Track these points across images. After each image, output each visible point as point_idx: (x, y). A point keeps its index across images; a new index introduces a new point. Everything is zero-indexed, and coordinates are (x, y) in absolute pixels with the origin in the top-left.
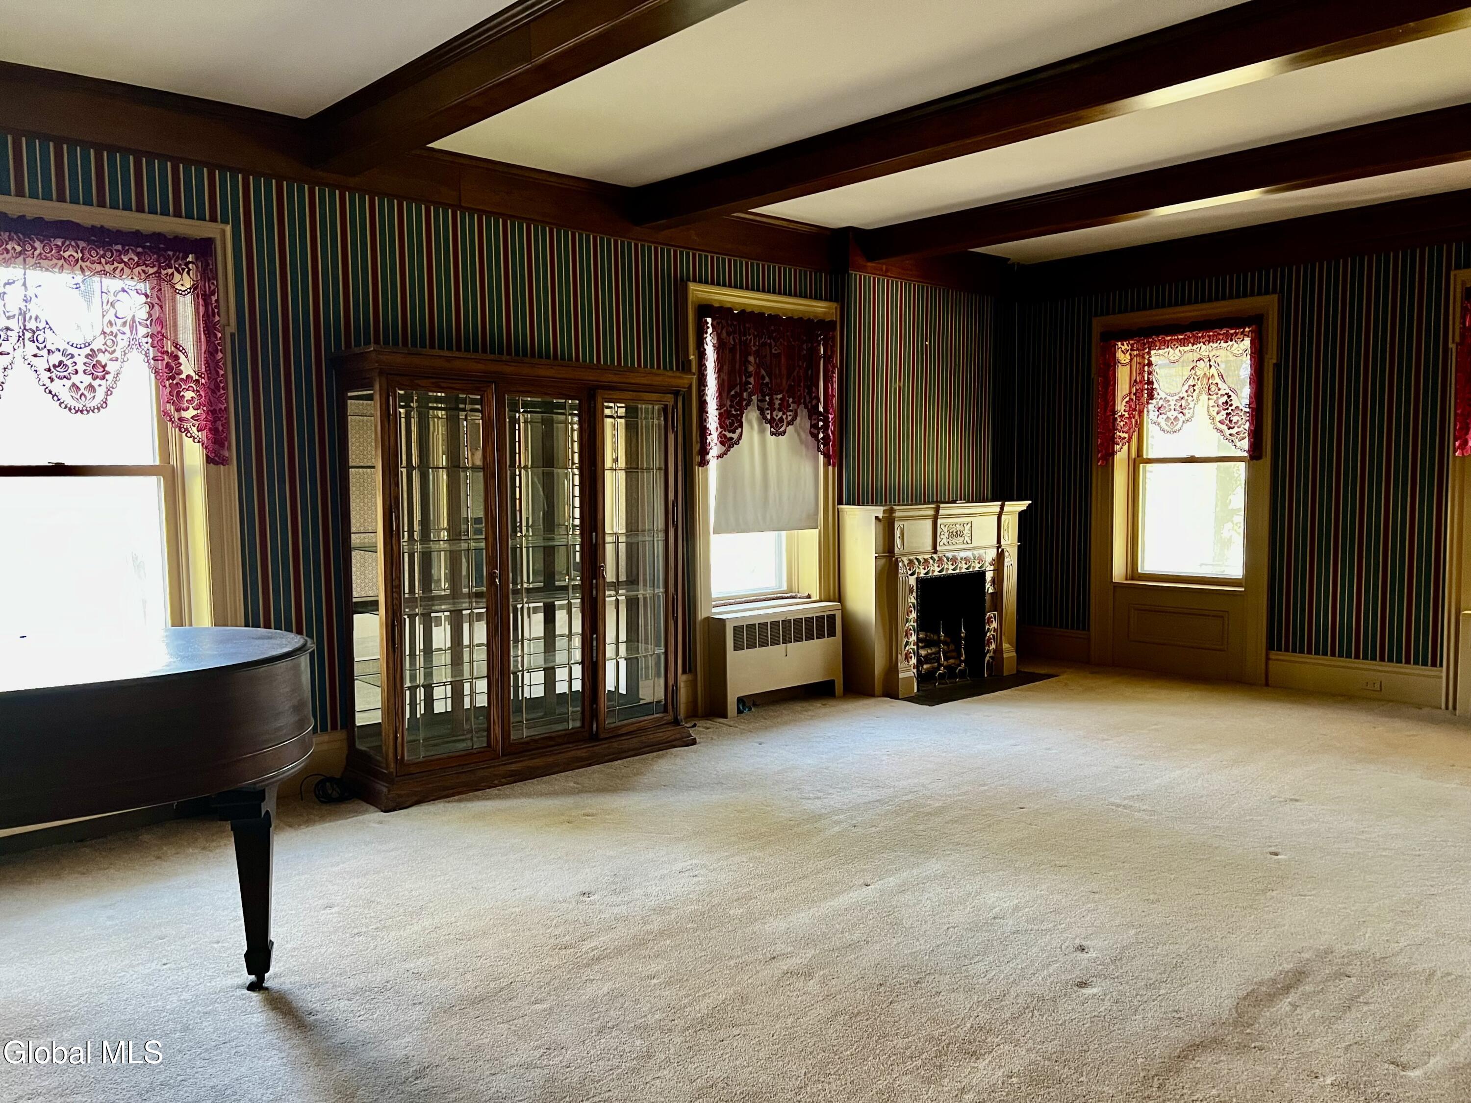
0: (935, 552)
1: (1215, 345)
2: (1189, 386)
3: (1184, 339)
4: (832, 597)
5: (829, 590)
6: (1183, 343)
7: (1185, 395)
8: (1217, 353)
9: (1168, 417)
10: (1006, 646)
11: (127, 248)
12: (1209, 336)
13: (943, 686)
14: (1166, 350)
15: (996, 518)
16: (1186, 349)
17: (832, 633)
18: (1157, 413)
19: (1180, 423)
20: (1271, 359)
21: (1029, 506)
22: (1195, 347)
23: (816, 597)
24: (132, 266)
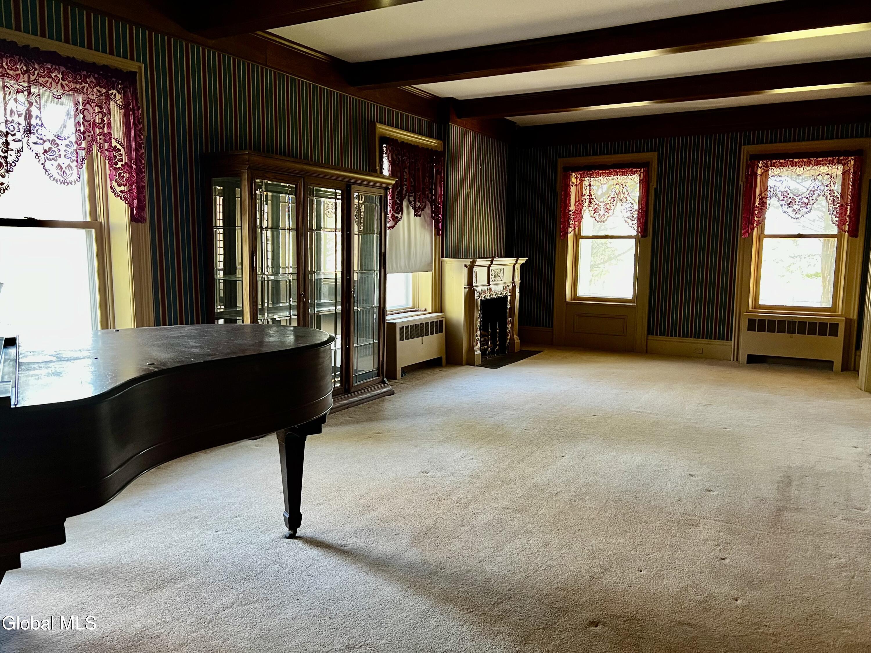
0: (489, 285)
1: (625, 177)
2: (611, 198)
3: (609, 173)
4: (437, 310)
5: (436, 307)
6: (609, 175)
7: (609, 202)
8: (627, 181)
9: (599, 214)
10: (515, 336)
11: (89, 74)
12: (623, 172)
13: (490, 359)
14: (600, 178)
15: (512, 267)
16: (610, 178)
17: (441, 331)
18: (593, 212)
19: (606, 217)
20: (653, 185)
21: (527, 260)
22: (615, 177)
23: (429, 310)
24: (92, 86)
